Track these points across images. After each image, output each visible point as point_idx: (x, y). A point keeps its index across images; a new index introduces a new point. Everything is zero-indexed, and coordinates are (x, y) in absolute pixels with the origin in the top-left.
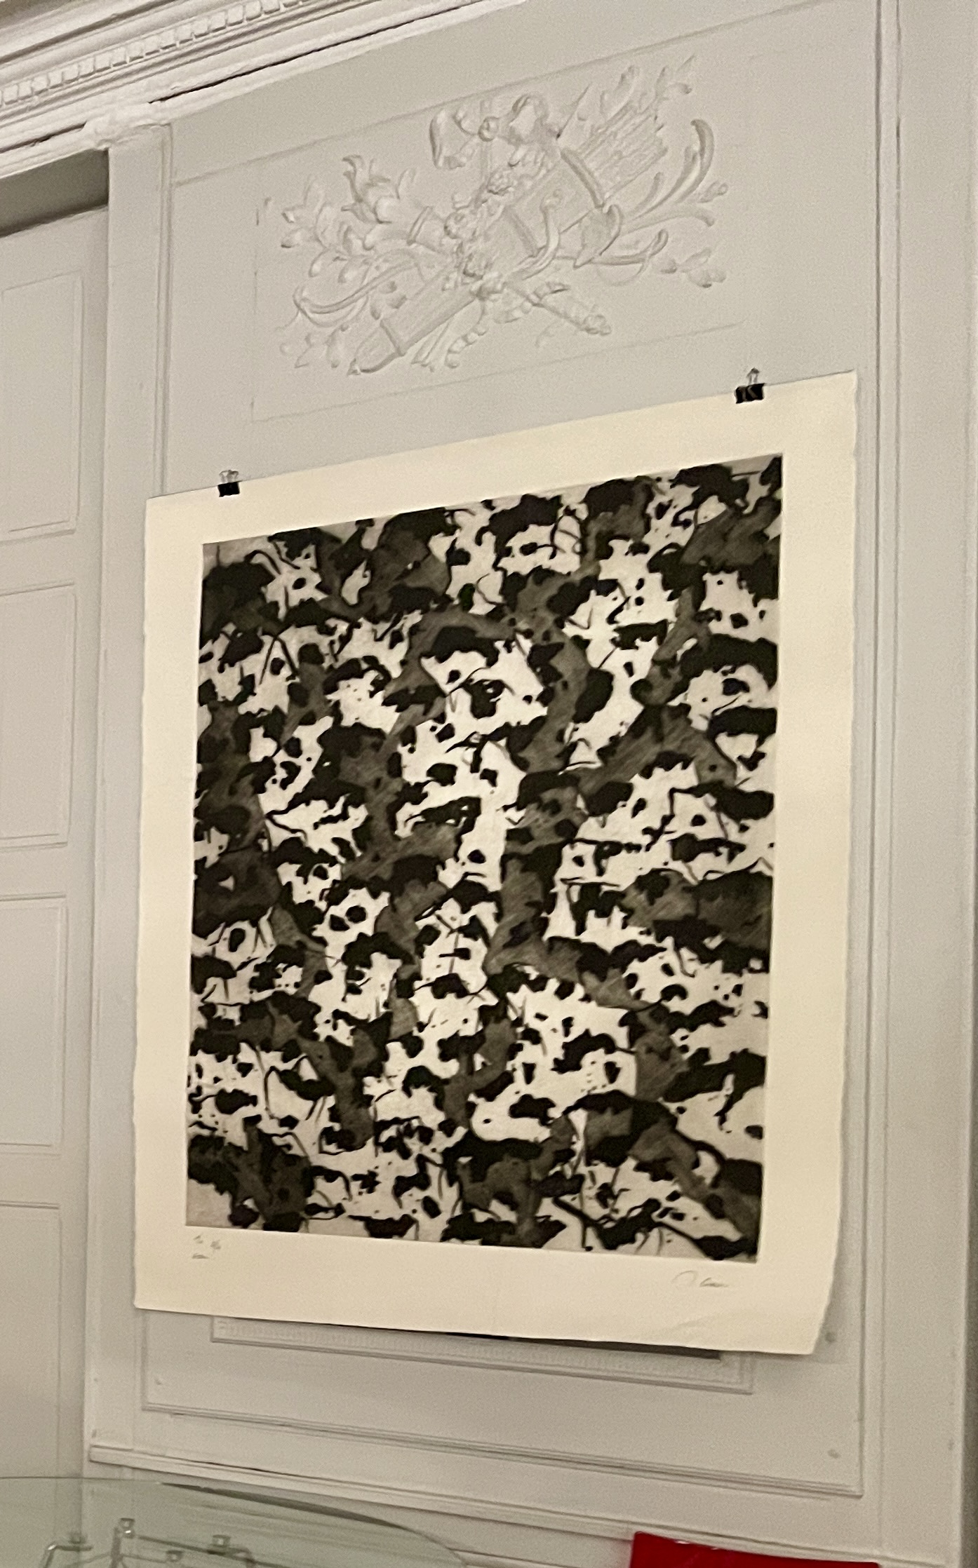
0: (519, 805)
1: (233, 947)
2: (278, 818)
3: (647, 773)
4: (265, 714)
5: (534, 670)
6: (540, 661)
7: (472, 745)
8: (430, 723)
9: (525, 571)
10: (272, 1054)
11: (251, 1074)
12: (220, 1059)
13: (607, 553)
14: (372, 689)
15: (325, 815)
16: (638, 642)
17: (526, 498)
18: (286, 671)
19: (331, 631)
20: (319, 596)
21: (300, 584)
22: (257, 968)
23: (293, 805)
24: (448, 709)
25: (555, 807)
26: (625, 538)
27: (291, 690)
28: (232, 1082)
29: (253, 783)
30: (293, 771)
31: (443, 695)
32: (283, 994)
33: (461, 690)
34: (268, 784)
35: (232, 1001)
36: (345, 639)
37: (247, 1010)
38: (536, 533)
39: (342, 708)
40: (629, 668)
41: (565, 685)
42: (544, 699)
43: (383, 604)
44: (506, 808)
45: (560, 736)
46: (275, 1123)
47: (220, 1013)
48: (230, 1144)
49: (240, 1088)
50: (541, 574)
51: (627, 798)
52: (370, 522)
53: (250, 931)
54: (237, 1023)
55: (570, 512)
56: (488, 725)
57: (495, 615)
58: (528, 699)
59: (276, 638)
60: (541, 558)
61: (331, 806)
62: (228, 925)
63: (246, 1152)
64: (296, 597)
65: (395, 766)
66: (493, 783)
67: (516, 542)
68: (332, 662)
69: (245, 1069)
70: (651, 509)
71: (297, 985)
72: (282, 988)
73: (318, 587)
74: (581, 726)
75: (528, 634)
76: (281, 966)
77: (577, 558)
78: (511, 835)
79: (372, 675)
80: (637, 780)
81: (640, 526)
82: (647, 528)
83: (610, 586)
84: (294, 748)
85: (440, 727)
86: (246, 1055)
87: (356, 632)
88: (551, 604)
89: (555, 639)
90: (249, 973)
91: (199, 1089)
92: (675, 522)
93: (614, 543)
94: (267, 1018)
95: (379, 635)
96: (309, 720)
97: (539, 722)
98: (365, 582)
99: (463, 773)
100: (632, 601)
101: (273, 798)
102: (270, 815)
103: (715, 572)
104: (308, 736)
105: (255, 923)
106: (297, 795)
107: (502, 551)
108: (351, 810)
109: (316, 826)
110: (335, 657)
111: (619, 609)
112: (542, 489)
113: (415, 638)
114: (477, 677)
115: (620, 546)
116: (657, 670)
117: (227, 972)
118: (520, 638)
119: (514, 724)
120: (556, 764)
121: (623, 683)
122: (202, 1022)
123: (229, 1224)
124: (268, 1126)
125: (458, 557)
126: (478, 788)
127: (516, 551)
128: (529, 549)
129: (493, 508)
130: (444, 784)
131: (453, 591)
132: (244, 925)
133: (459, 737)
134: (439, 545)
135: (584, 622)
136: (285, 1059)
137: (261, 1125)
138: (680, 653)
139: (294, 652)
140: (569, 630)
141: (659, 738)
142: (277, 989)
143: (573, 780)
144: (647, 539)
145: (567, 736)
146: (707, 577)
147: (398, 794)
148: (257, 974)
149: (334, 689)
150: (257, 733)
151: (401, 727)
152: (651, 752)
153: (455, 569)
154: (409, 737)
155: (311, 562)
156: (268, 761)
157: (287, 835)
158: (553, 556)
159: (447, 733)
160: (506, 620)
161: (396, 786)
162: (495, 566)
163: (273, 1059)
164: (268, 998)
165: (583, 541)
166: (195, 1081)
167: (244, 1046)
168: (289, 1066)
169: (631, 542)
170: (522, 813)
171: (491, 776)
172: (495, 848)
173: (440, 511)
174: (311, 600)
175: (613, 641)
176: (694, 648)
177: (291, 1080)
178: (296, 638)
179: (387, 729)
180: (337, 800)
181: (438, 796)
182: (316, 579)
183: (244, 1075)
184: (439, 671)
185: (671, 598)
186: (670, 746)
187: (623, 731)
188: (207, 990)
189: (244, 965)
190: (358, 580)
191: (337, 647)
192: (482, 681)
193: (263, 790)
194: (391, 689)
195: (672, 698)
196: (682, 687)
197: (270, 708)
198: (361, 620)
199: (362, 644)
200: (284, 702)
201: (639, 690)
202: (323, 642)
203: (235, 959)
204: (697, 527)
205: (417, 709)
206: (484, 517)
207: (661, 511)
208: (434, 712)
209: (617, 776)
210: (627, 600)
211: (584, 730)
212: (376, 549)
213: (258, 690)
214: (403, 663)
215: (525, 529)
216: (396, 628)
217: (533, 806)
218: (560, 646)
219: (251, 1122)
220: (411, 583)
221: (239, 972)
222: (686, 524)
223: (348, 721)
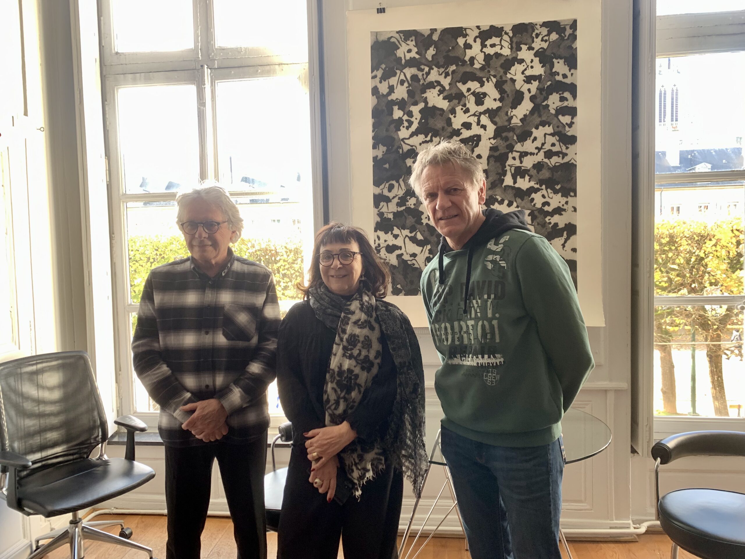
0: (494, 138)
1: (390, 190)
2: (406, 141)
3: (537, 128)
4: (398, 101)
5: (497, 89)
6: (499, 86)
7: (477, 116)
8: (461, 107)
9: (492, 53)
10: (406, 230)
11: (399, 238)
12: (386, 233)
13: (520, 49)
14: (439, 93)
15: (424, 140)
16: (532, 81)
17: (492, 27)
18: (406, 84)
19: (422, 70)
20: (417, 56)
21: (409, 51)
22: (399, 198)
23: (412, 135)
24: (467, 102)
25: (506, 139)
26: (526, 45)
27: (408, 92)
28: (391, 241)
29: (395, 127)
30: (410, 123)
31: (465, 97)
32: (410, 208)
33: (471, 95)
34: (401, 128)
35: (390, 211)
36: (428, 74)
37: (396, 215)
38: (495, 40)
39: (428, 100)
40: (529, 90)
41: (508, 96)
42: (501, 100)
43: (442, 61)
44: (490, 139)
45: (507, 114)
46: (409, 255)
47: (385, 216)
48: (391, 264)
49: (395, 243)
50: (497, 55)
51: (530, 136)
52: (435, 30)
53: (396, 185)
54: (392, 219)
55: (506, 33)
56: (481, 109)
57: (482, 69)
58: (495, 100)
59: (401, 71)
60: (497, 49)
61: (426, 137)
62: (387, 182)
63: (398, 268)
64: (408, 56)
65: (449, 122)
66: (485, 130)
67: (488, 42)
68: (424, 82)
69: (396, 236)
70: (534, 35)
71: (414, 204)
72: (409, 206)
73: (417, 53)
74: (513, 110)
75: (495, 76)
76: (409, 197)
77: (509, 50)
78: (491, 149)
79: (438, 88)
80: (534, 130)
81: (530, 41)
82: (533, 42)
83: (521, 61)
84: (410, 114)
85: (464, 109)
86: (396, 231)
87: (432, 71)
88: (502, 66)
89: (504, 79)
90: (396, 200)
91: (379, 245)
92: (542, 40)
93: (522, 46)
94: (404, 217)
95: (440, 73)
96: (416, 104)
97: (499, 108)
98: (434, 52)
99: (474, 125)
100: (529, 67)
101: (403, 133)
102: (403, 140)
103: (556, 59)
104: (416, 110)
105: (398, 182)
106: (413, 132)
107: (483, 46)
108: (434, 138)
109: (420, 144)
110: (424, 80)
111: (525, 70)
112: (497, 23)
113: (454, 75)
114: (477, 91)
115: (524, 47)
116: (538, 91)
117: (388, 200)
118: (492, 77)
119: (490, 109)
120: (506, 124)
121: (527, 96)
122: (379, 219)
123: (392, 294)
124: (406, 257)
125: (468, 46)
126: (480, 131)
127: (488, 46)
128: (493, 46)
129: (480, 29)
130: (468, 130)
131: (467, 58)
132: (394, 182)
133: (472, 112)
134: (461, 41)
135: (513, 73)
136: (411, 232)
137: (403, 257)
138: (546, 86)
139: (409, 77)
140: (509, 76)
141: (540, 116)
142: (407, 206)
143: (512, 129)
144: (533, 45)
145: (509, 114)
146: (554, 60)
147: (451, 132)
148: (399, 201)
149: (425, 92)
150: (396, 108)
151: (450, 108)
152: (538, 120)
153: (467, 50)
154: (453, 111)
155: (414, 43)
156: (400, 119)
157: (409, 147)
158: (501, 49)
159: (467, 111)
160: (486, 71)
161: (450, 130)
162: (481, 51)
163: (406, 232)
164: (404, 210)
165: (511, 44)
166: (377, 242)
167: (395, 228)
168: (413, 235)
169: (528, 46)
170: (495, 141)
171: (484, 127)
172: (485, 153)
173: (461, 28)
174: (414, 58)
175: (524, 80)
176: (550, 84)
177: (413, 240)
178: (409, 72)
179: (445, 109)
180: (428, 134)
181: (466, 134)
182: (415, 50)
183: (396, 239)
184: (463, 88)
185: (542, 67)
186: (544, 118)
187: (528, 113)
188: (380, 207)
189: (394, 198)
190: (431, 52)
191: (425, 76)
192: (478, 93)
193: (400, 130)
194: (445, 94)
195: (543, 102)
196: (546, 98)
197: (400, 98)
198: (434, 67)
199: (434, 75)
200: (405, 96)
201: (532, 99)
202: (420, 74)
203: (391, 195)
204: (550, 42)
205: (455, 101)
206: (476, 32)
207: (537, 35)
208: (462, 103)
209: (527, 128)
210: (528, 66)
211: (515, 112)
212: (437, 41)
213: (395, 91)
214: (450, 84)
215: (491, 38)
216: (448, 70)
217: (499, 139)
218: (506, 81)
219: (399, 256)
220: (451, 54)
221: (392, 200)
222: (546, 41)
223: (430, 105)
